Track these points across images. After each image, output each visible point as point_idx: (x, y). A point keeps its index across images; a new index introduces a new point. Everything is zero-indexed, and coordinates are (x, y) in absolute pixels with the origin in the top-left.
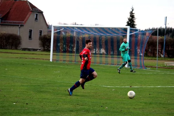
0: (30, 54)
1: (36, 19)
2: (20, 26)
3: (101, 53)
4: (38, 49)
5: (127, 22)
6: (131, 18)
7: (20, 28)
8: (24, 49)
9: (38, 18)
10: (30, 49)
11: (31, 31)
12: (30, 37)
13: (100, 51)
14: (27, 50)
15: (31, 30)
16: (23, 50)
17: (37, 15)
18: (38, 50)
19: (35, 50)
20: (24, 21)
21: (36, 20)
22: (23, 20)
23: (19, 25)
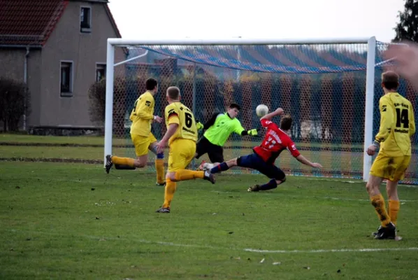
0: (56, 145)
1: (85, 24)
2: (28, 52)
3: (303, 134)
4: (86, 129)
5: (396, 26)
6: (410, 13)
7: (27, 57)
8: (42, 131)
9: (91, 22)
10: (62, 128)
11: (67, 69)
12: (65, 88)
13: (299, 130)
14: (50, 133)
15: (70, 64)
16: (35, 133)
17: (86, 10)
18: (89, 132)
19: (75, 131)
20: (44, 33)
21: (84, 30)
22: (40, 32)
23: (24, 49)
